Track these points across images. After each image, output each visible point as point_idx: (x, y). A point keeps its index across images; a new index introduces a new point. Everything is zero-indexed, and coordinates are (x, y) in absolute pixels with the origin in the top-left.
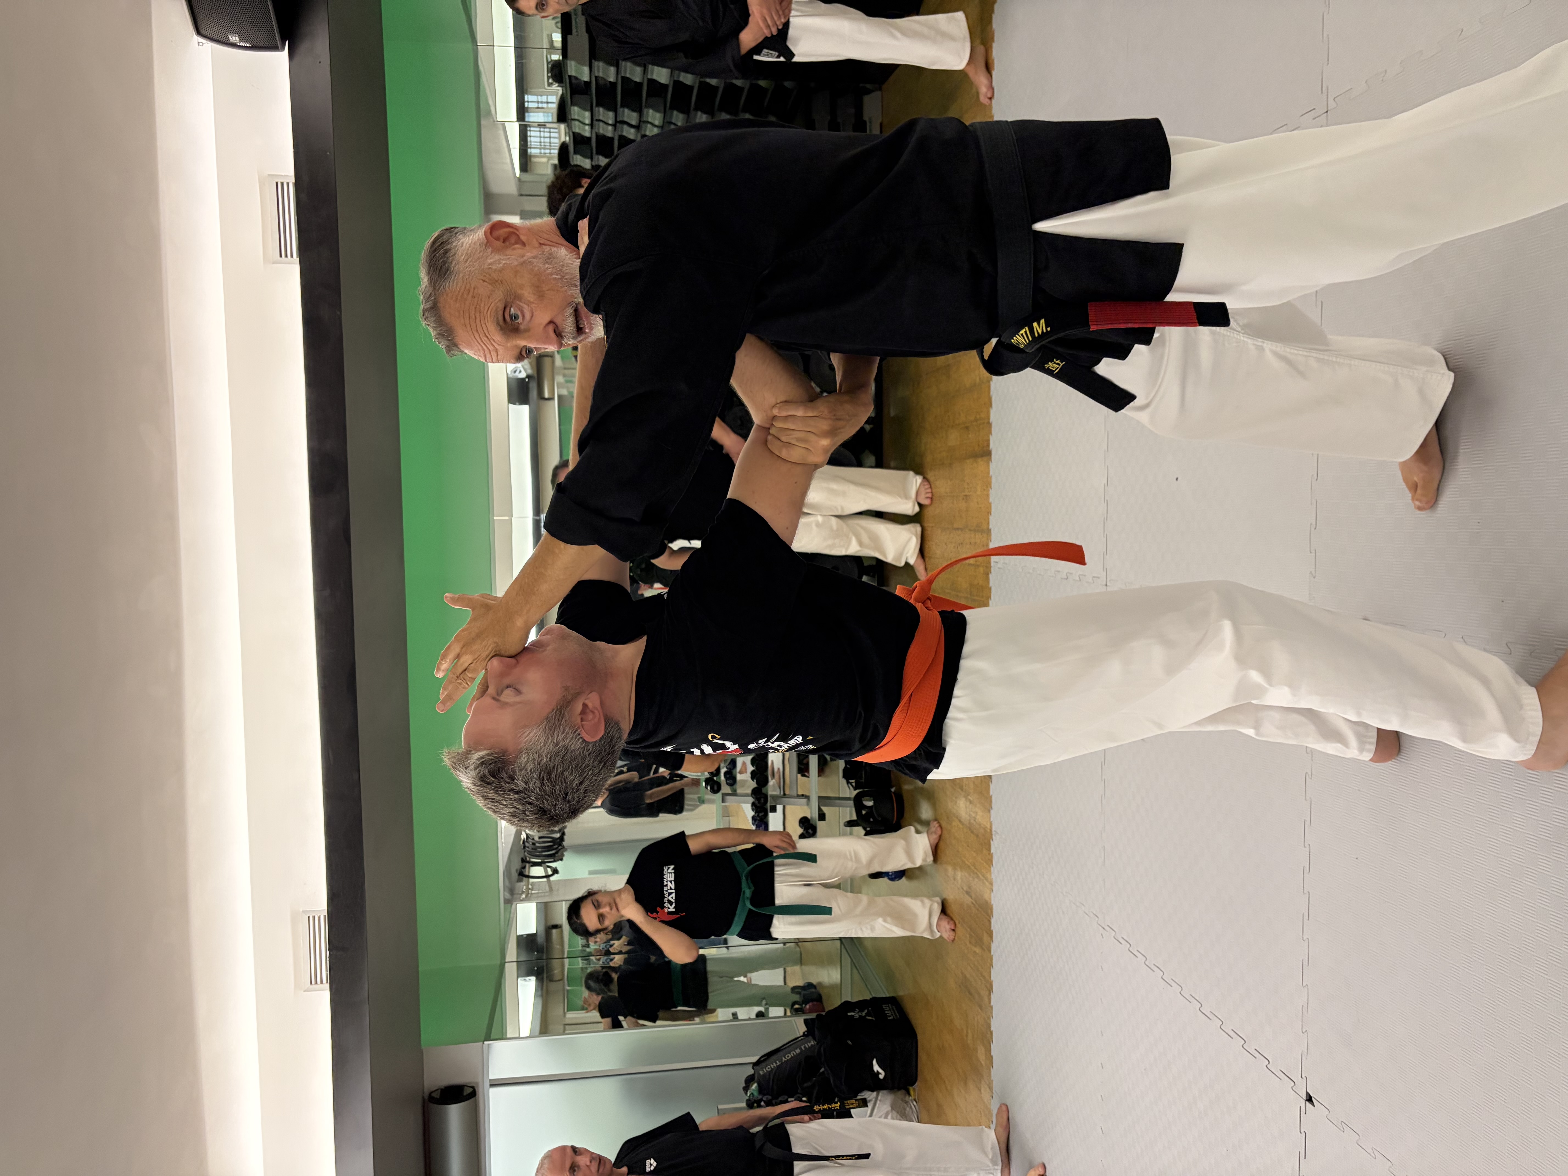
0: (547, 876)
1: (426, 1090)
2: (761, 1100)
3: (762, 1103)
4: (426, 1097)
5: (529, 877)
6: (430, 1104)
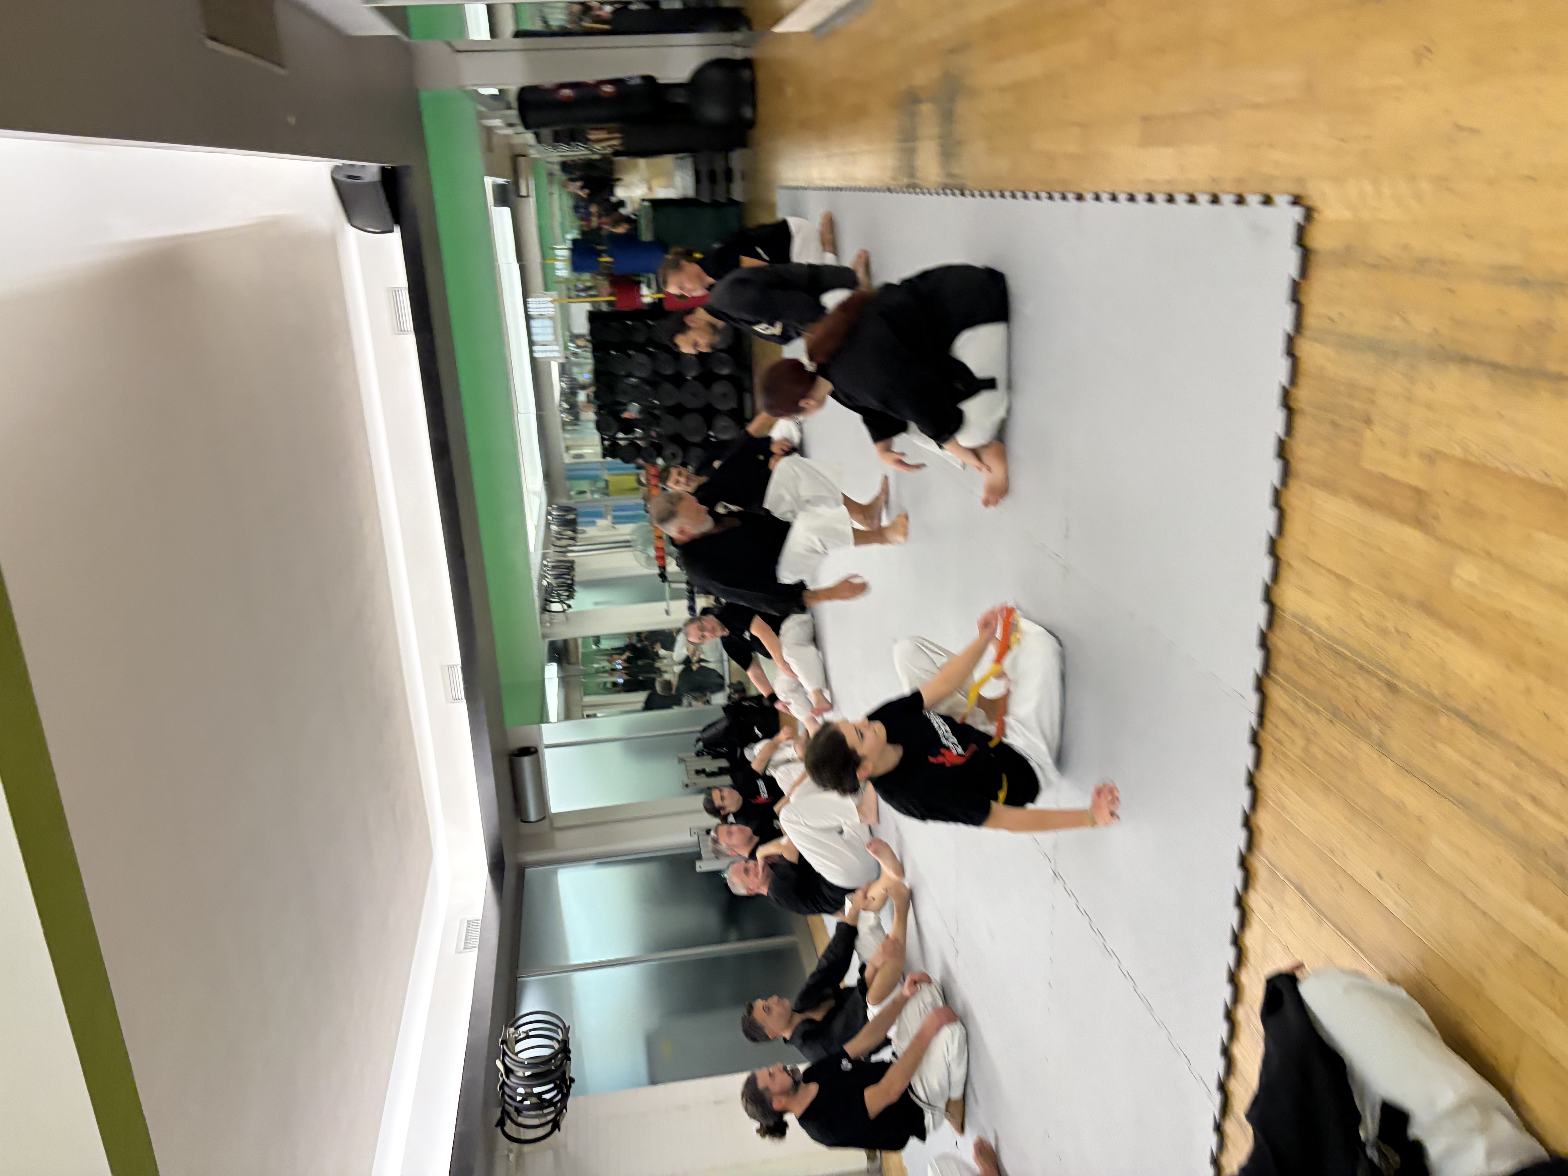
1: (510, 750)
3: (705, 753)
4: (511, 753)
5: (550, 612)
6: (513, 757)
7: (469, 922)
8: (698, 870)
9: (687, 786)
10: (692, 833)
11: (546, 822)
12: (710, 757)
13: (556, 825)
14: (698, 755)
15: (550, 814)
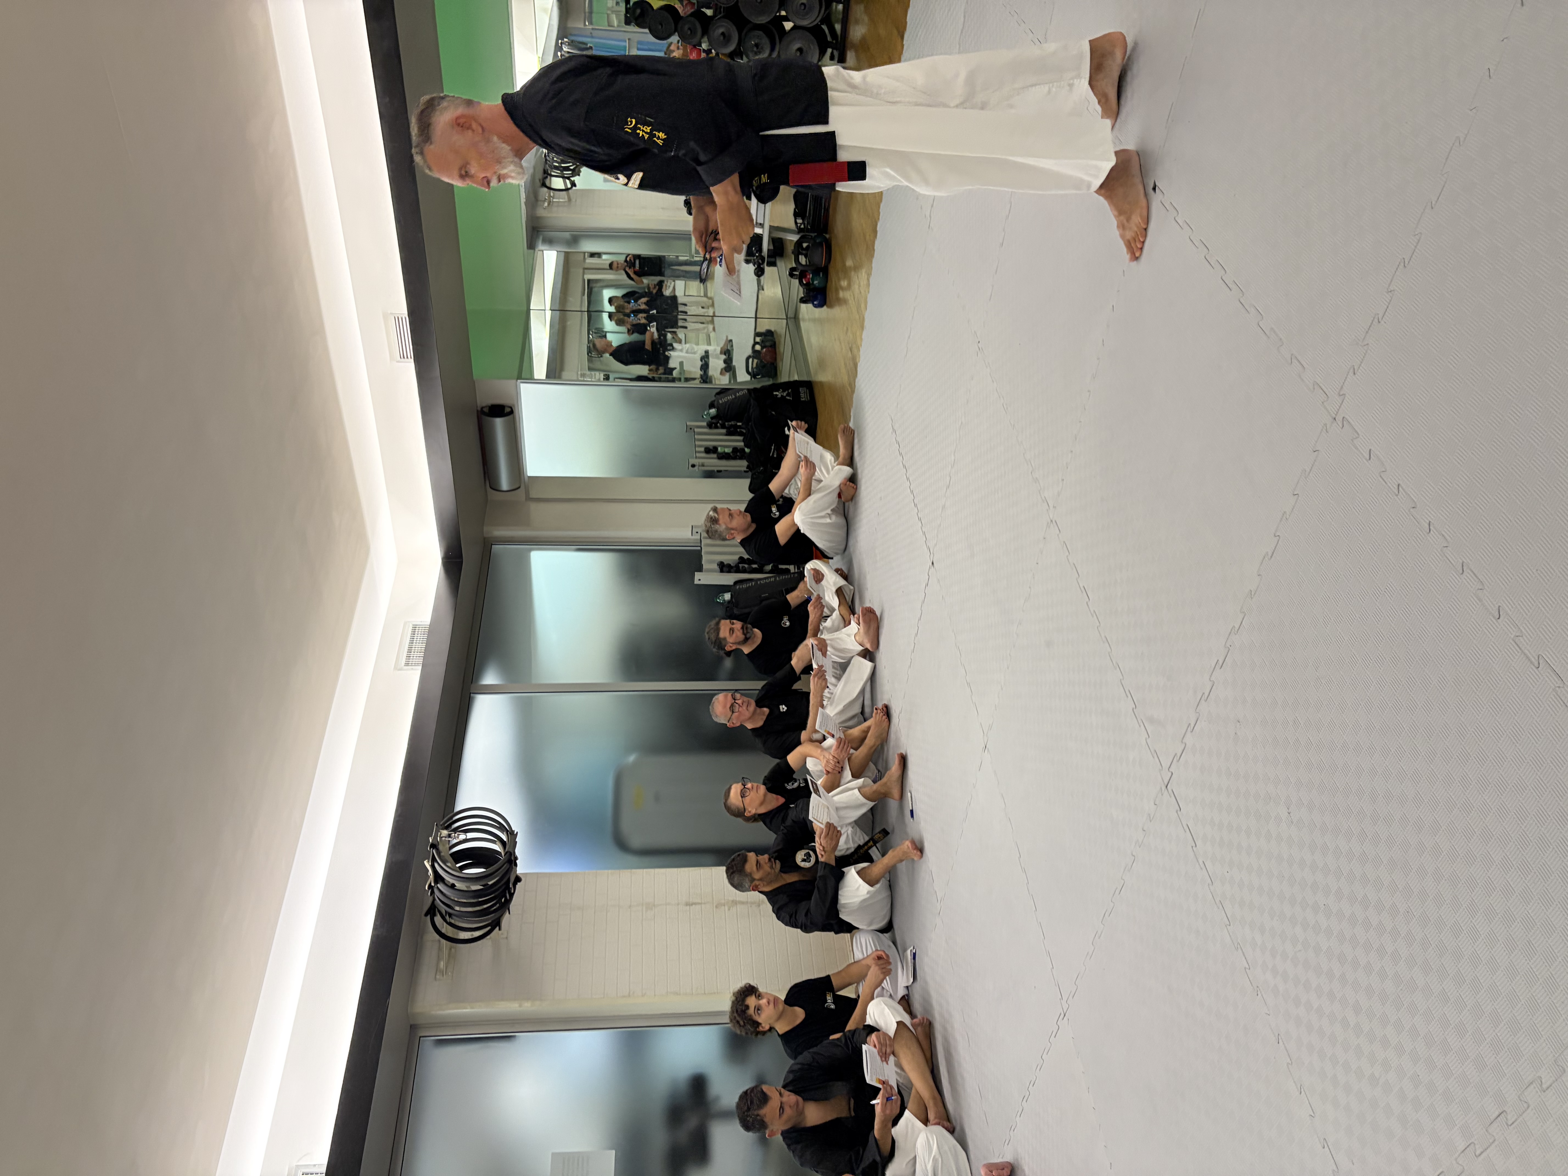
0: (567, 189)
1: (478, 405)
2: (718, 422)
3: (719, 425)
4: (479, 409)
5: (550, 188)
6: (483, 416)
7: (415, 627)
8: (696, 582)
9: (693, 466)
10: (695, 530)
11: (521, 491)
12: (724, 431)
13: (533, 494)
14: (710, 426)
15: (526, 478)
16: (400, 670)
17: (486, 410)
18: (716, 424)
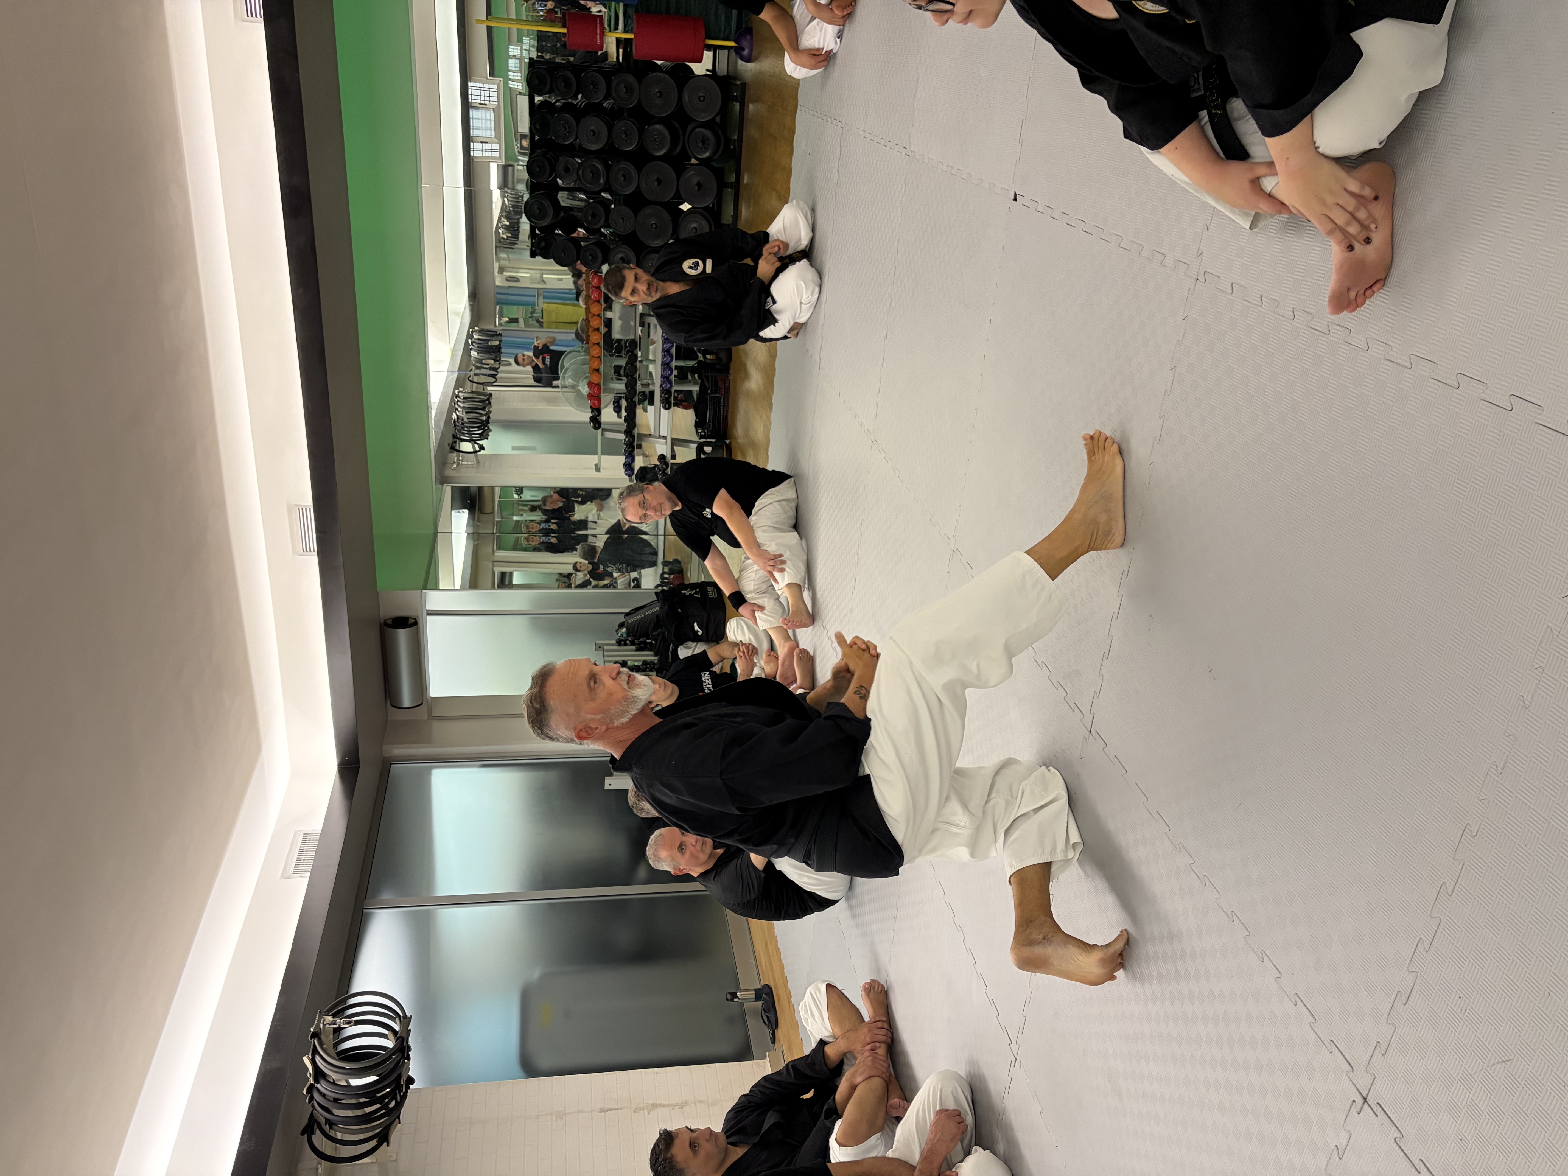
0: (475, 452)
1: (382, 618)
2: (628, 639)
3: (628, 642)
4: (382, 622)
5: (459, 452)
6: (385, 628)
11: (423, 709)
12: (634, 647)
13: (435, 713)
14: (619, 643)
15: (429, 699)
16: (287, 878)
17: (390, 622)
18: (625, 641)
